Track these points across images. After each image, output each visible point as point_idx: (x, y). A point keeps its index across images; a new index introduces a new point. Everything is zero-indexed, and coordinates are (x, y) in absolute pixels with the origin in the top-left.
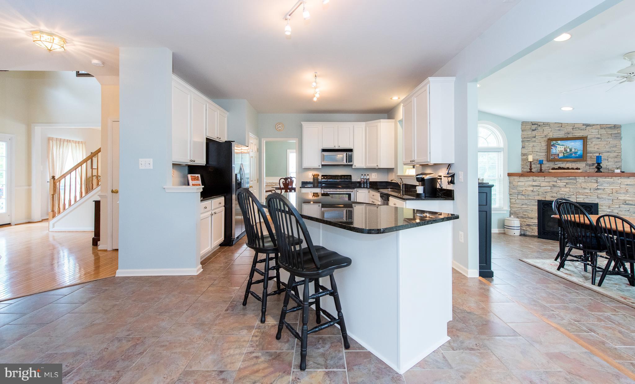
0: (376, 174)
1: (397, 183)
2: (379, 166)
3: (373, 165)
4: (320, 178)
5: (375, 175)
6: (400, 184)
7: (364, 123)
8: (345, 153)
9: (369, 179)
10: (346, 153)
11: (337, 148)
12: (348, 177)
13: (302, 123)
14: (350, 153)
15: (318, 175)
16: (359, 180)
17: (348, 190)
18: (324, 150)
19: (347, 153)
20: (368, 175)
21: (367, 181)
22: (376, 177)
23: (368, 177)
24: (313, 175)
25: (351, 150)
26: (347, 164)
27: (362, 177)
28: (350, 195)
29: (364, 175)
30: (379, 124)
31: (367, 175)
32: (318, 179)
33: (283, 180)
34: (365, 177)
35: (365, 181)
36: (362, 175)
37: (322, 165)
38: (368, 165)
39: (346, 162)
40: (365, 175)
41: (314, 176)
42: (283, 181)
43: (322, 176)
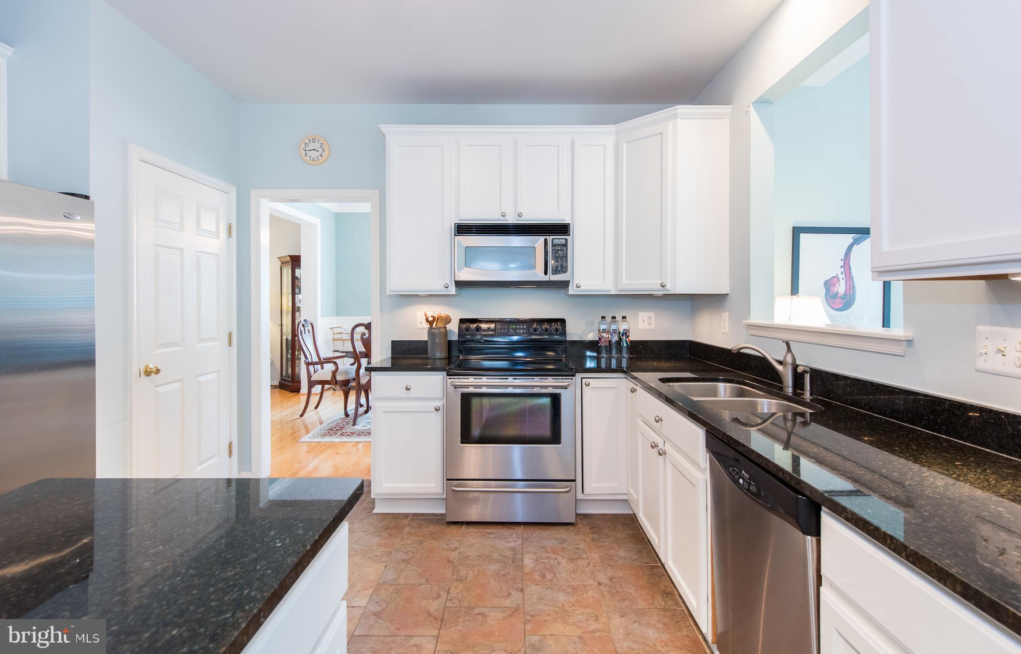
0: (652, 314)
1: (763, 361)
2: (669, 287)
3: (648, 284)
4: (453, 327)
5: (650, 318)
6: (780, 368)
7: (611, 128)
8: (541, 239)
9: (626, 333)
10: (546, 240)
11: (511, 220)
12: (554, 326)
13: (385, 128)
14: (559, 239)
15: (448, 320)
16: (591, 336)
17: (550, 381)
18: (463, 229)
19: (550, 238)
20: (624, 318)
21: (620, 339)
22: (653, 327)
23: (623, 327)
24: (427, 320)
25: (563, 229)
26: (546, 278)
27: (603, 327)
28: (556, 400)
29: (609, 319)
30: (670, 124)
31: (619, 318)
32: (446, 333)
33: (362, 329)
34: (614, 327)
35: (615, 338)
36: (603, 318)
37: (459, 284)
38: (624, 281)
39: (546, 273)
40: (614, 318)
41: (431, 323)
42: (363, 334)
43: (462, 321)
